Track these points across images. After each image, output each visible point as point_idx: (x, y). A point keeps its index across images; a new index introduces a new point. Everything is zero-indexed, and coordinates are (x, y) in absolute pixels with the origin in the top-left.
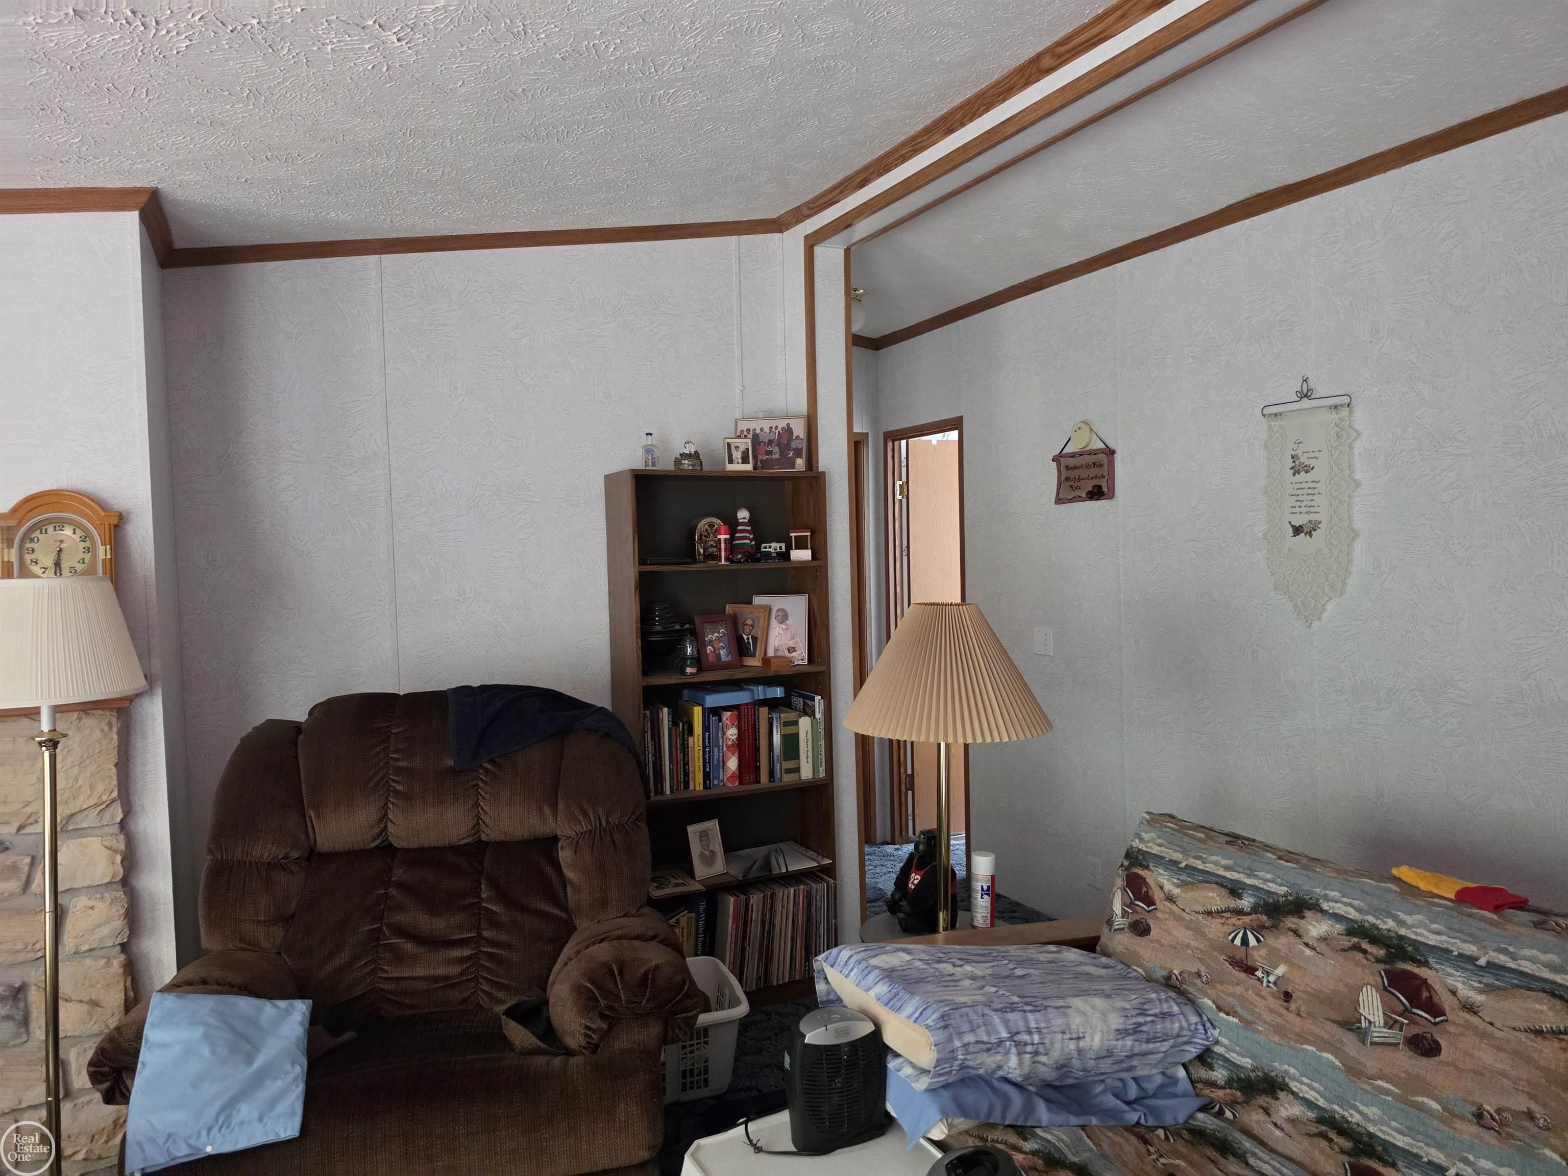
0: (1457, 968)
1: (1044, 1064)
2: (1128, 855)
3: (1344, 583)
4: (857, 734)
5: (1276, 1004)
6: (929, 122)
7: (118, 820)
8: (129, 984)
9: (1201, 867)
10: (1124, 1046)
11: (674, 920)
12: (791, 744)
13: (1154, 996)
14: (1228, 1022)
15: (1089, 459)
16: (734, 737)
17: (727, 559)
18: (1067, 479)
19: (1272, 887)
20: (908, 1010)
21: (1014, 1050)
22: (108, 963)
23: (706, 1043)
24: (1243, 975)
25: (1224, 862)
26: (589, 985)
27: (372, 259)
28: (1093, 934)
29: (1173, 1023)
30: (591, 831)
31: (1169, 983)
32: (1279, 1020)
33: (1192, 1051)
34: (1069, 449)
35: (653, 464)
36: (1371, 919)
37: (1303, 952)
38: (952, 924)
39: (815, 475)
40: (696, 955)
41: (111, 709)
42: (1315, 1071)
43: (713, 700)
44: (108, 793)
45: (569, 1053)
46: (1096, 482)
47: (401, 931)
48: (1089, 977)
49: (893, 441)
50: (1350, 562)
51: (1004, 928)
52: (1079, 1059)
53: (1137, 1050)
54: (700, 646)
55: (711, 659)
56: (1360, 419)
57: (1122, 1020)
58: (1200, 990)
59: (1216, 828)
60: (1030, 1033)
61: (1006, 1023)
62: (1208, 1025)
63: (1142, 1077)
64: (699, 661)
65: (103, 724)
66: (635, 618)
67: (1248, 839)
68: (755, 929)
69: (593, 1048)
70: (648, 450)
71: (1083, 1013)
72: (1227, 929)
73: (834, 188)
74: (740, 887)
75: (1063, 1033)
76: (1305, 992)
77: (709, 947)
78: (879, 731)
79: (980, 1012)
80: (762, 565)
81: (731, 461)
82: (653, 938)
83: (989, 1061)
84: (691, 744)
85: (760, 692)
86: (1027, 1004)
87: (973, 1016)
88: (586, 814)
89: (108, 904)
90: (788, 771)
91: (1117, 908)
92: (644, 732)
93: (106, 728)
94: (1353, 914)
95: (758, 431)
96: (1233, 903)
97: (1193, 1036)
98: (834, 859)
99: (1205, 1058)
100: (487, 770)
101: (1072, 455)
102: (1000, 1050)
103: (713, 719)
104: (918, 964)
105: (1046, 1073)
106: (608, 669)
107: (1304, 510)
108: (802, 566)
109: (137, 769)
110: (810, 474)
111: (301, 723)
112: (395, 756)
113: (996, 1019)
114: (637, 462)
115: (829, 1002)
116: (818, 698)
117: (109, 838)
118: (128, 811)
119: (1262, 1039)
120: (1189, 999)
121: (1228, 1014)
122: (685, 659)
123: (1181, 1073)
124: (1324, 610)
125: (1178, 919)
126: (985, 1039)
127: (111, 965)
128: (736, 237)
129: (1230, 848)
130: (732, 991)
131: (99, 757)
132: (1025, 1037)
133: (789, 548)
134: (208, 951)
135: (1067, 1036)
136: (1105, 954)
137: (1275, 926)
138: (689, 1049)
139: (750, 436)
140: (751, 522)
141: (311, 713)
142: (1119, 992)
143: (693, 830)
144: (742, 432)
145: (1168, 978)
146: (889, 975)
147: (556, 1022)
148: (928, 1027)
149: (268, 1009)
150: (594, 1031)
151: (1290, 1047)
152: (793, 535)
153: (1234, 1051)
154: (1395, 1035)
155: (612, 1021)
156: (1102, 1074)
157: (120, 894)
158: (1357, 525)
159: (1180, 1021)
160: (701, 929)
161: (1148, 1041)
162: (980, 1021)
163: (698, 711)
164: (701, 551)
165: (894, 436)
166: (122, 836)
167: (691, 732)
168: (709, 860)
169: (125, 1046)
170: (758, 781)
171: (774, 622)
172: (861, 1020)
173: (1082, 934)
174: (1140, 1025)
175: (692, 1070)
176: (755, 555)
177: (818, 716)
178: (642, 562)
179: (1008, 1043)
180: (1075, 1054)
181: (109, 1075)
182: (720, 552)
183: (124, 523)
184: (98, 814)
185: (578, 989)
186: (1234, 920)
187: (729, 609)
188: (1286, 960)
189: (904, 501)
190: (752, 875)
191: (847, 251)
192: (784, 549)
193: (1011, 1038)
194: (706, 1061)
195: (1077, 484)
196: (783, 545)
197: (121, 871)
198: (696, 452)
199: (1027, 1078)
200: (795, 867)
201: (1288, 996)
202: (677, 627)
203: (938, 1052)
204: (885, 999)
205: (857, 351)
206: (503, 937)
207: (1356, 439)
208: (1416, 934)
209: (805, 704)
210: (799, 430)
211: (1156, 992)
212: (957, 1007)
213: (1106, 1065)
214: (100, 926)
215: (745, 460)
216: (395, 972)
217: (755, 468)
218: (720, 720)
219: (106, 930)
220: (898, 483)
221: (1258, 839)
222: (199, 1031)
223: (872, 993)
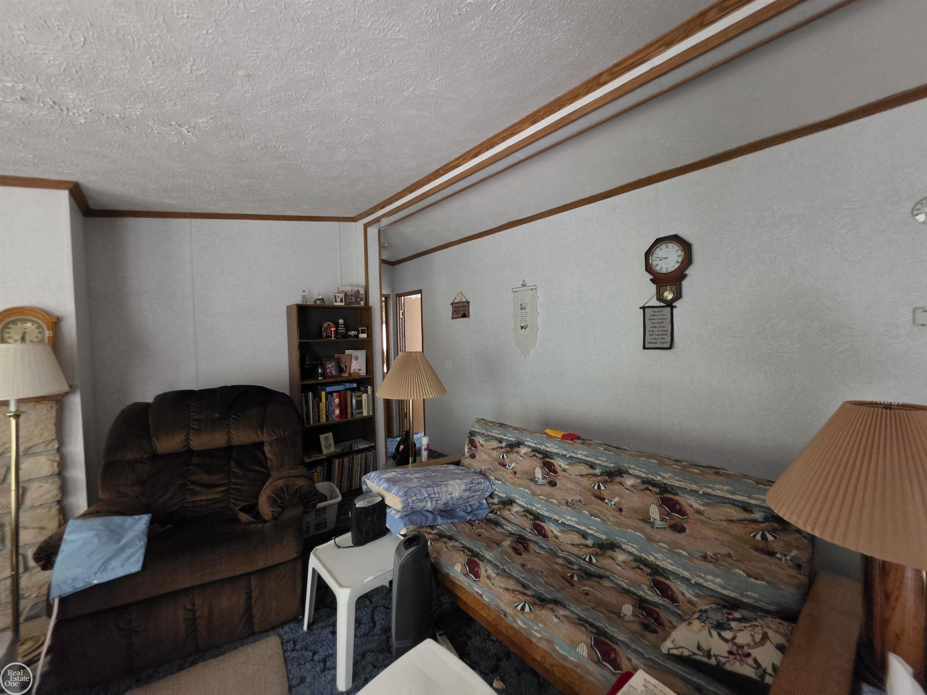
0: (561, 459)
1: (440, 504)
2: (470, 433)
3: (535, 344)
4: (384, 399)
5: (512, 476)
6: (404, 188)
7: (56, 448)
8: (61, 517)
9: (491, 434)
10: (466, 495)
11: (315, 470)
12: (359, 404)
13: (476, 477)
14: (498, 483)
15: (462, 304)
16: (338, 402)
17: (334, 337)
18: (455, 311)
19: (511, 439)
20: (394, 491)
21: (429, 500)
23: (325, 512)
24: (502, 468)
25: (498, 432)
26: (274, 496)
27: (187, 220)
28: (459, 460)
29: (482, 485)
30: (277, 439)
31: (482, 473)
32: (513, 481)
33: (488, 494)
34: (455, 301)
35: (306, 302)
36: (538, 446)
37: (519, 458)
38: (414, 461)
39: (368, 307)
40: (323, 481)
41: (52, 400)
42: (523, 496)
43: (329, 389)
44: (50, 437)
45: (265, 521)
46: (464, 312)
47: (194, 483)
48: (457, 474)
49: (399, 297)
50: (537, 337)
51: (431, 461)
52: (451, 501)
53: (470, 496)
54: (324, 369)
55: (329, 374)
56: (539, 293)
57: (465, 486)
58: (490, 474)
59: (496, 422)
60: (435, 494)
61: (427, 491)
62: (492, 485)
63: (472, 504)
64: (324, 375)
65: (48, 407)
66: (298, 360)
67: (505, 425)
68: (346, 471)
69: (275, 519)
70: (304, 297)
71: (453, 486)
72: (498, 453)
73: (372, 208)
74: (340, 456)
75: (446, 493)
76: (520, 471)
77: (328, 478)
78: (394, 396)
79: (418, 489)
80: (349, 339)
81: (336, 302)
82: (301, 476)
83: (421, 505)
84: (321, 405)
85: (348, 385)
86: (434, 485)
87: (416, 491)
88: (275, 433)
89: (50, 484)
90: (358, 413)
91: (466, 450)
92: (302, 401)
93: (49, 409)
94: (534, 445)
95: (347, 291)
96: (500, 445)
97: (488, 489)
98: (375, 444)
99: (491, 496)
100: (233, 418)
101: (457, 303)
102: (425, 501)
103: (329, 396)
104: (399, 475)
105: (441, 507)
106: (288, 379)
107: (524, 321)
108: (363, 340)
109: (67, 426)
110: (366, 307)
111: (150, 403)
112: (193, 414)
113: (424, 491)
114: (299, 301)
115: (367, 492)
116: (369, 387)
117: (50, 456)
118: (62, 444)
119: (508, 487)
120: (487, 477)
121: (498, 481)
122: (318, 374)
123: (485, 501)
124: (530, 352)
125: (484, 452)
126: (420, 498)
127: (52, 511)
128: (339, 222)
129: (500, 428)
130: (336, 493)
131: (45, 421)
132: (434, 496)
133: (359, 333)
134: (102, 500)
135: (447, 494)
136: (462, 466)
137: (512, 451)
138: (318, 516)
139: (344, 293)
140: (344, 324)
141: (155, 399)
142: (465, 477)
143: (322, 437)
144: (341, 291)
145: (481, 471)
146: (388, 480)
147: (261, 511)
148: (400, 496)
149: (129, 520)
150: (276, 512)
151: (516, 489)
152: (360, 329)
153: (500, 492)
154: (545, 481)
155: (283, 508)
156: (459, 505)
157: (57, 479)
158: (539, 326)
159: (484, 485)
160: (325, 472)
161: (474, 492)
162: (418, 492)
163: (323, 393)
164: (325, 334)
165: (399, 296)
166: (58, 455)
167: (321, 401)
168: (329, 447)
170: (347, 417)
171: (353, 360)
172: (376, 496)
173: (456, 460)
174: (471, 487)
175: (320, 523)
176: (345, 336)
177: (369, 393)
178: (301, 338)
179: (427, 498)
180: (450, 499)
181: (44, 557)
182: (332, 334)
183: (61, 321)
184: (45, 446)
185: (269, 498)
186: (500, 450)
187: (336, 356)
188: (515, 461)
189: (403, 318)
190: (345, 451)
191: (379, 230)
192: (357, 334)
193: (428, 497)
194: (325, 519)
195: (458, 312)
196: (356, 332)
197: (57, 470)
198: (322, 298)
199: (434, 509)
200: (361, 447)
201: (515, 473)
202: (315, 362)
203: (403, 504)
204: (386, 488)
205: (384, 266)
206: (240, 481)
207: (538, 299)
208: (551, 449)
209: (365, 389)
210: (362, 291)
211: (477, 476)
212: (410, 488)
213: (460, 502)
214: (45, 494)
215: (341, 301)
216: (192, 499)
217: (346, 304)
218: (332, 396)
219: (49, 496)
220: (401, 312)
221: (508, 424)
222: (94, 533)
223: (382, 487)
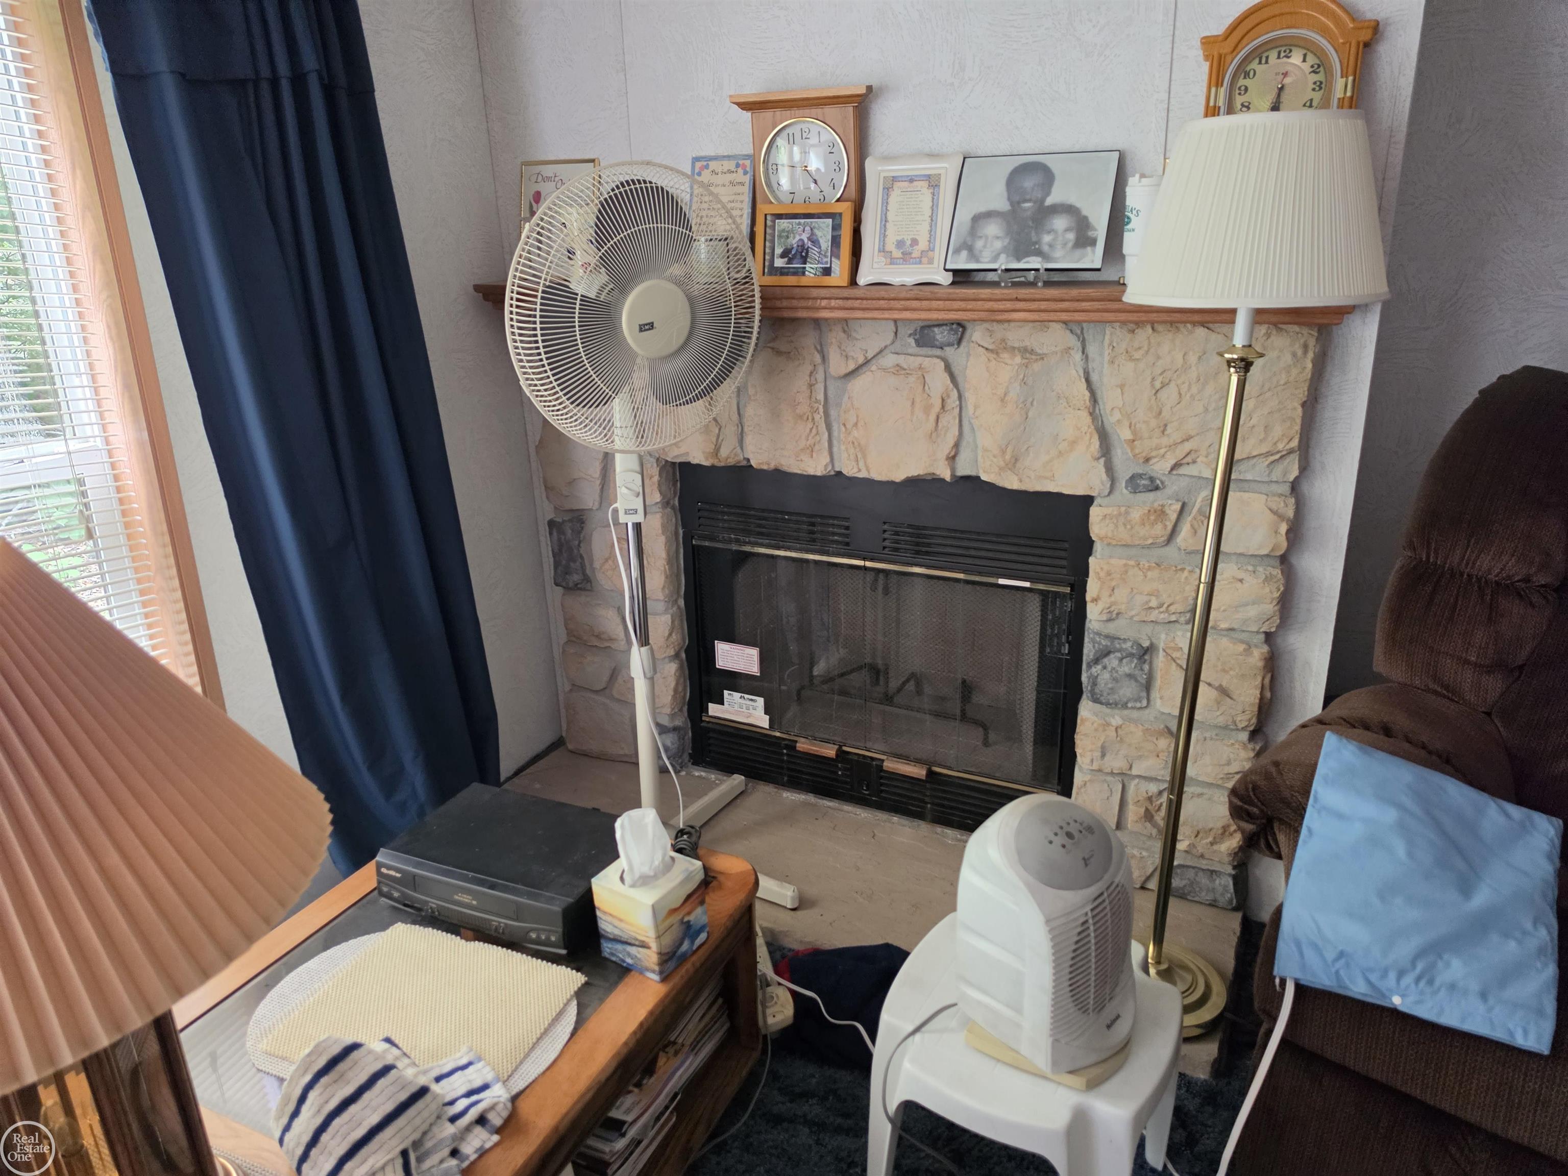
7: (1292, 478)
8: (1267, 680)
22: (1248, 651)
41: (1309, 325)
44: (1286, 440)
65: (1297, 346)
89: (1260, 580)
93: (1300, 352)
109: (1327, 412)
117: (1276, 499)
118: (1305, 467)
127: (1251, 654)
131: (1284, 390)
157: (1277, 572)
166: (1293, 500)
169: (1287, 794)
181: (1257, 819)
183: (1379, 39)
184: (1268, 466)
197: (1284, 545)
214: (1247, 605)
219: (1252, 612)
222: (1390, 814)
